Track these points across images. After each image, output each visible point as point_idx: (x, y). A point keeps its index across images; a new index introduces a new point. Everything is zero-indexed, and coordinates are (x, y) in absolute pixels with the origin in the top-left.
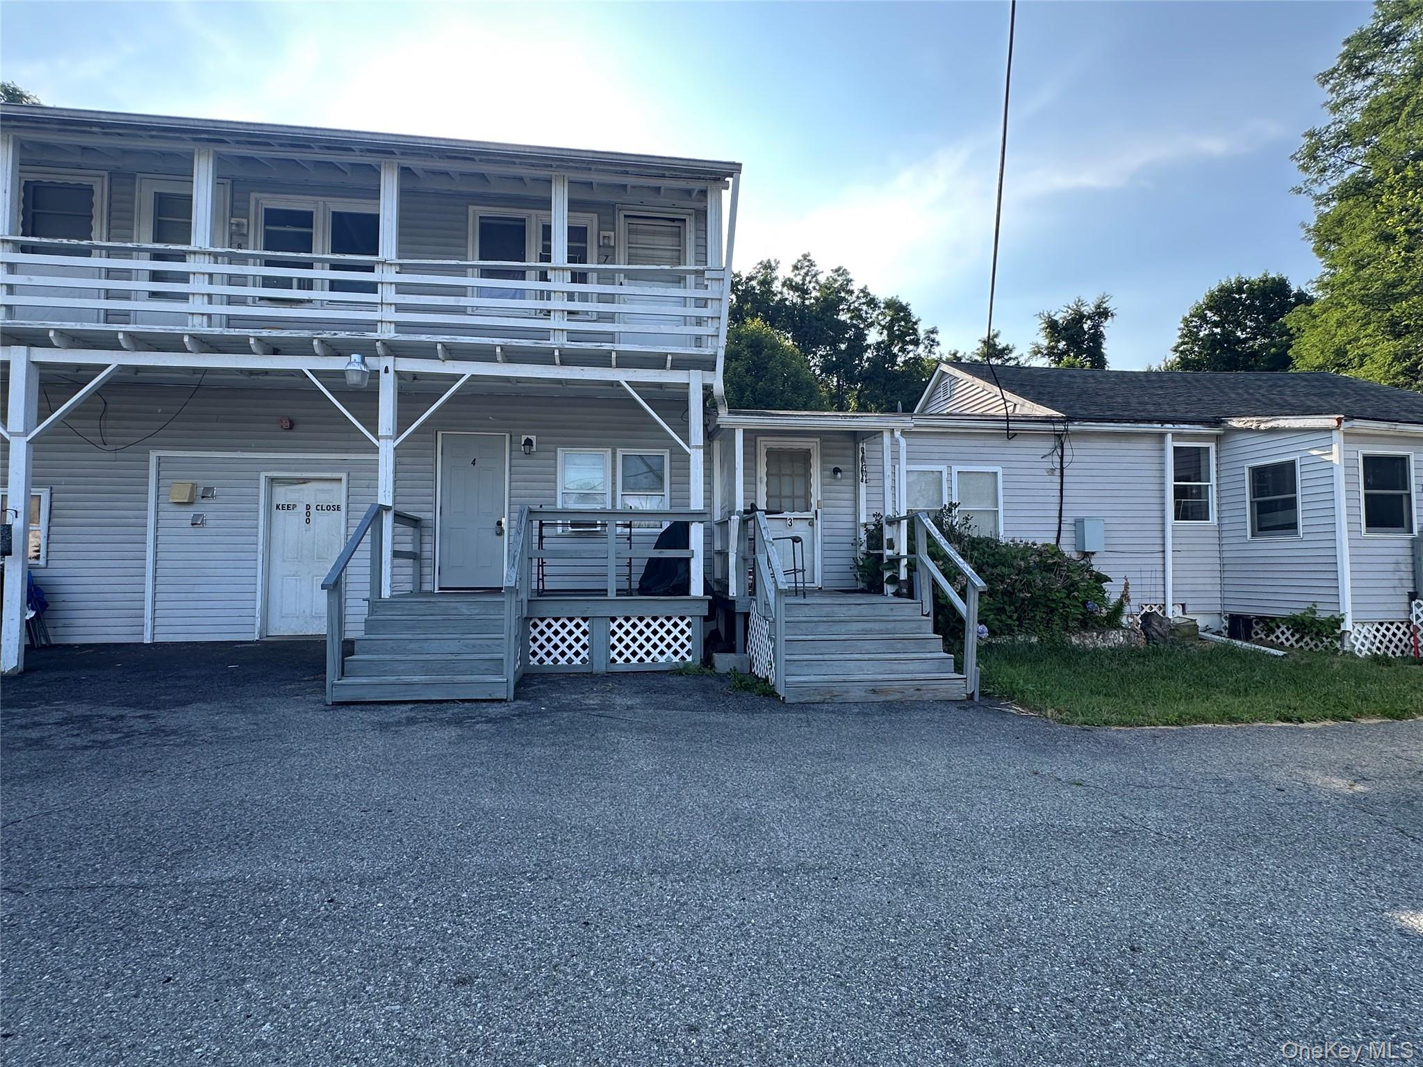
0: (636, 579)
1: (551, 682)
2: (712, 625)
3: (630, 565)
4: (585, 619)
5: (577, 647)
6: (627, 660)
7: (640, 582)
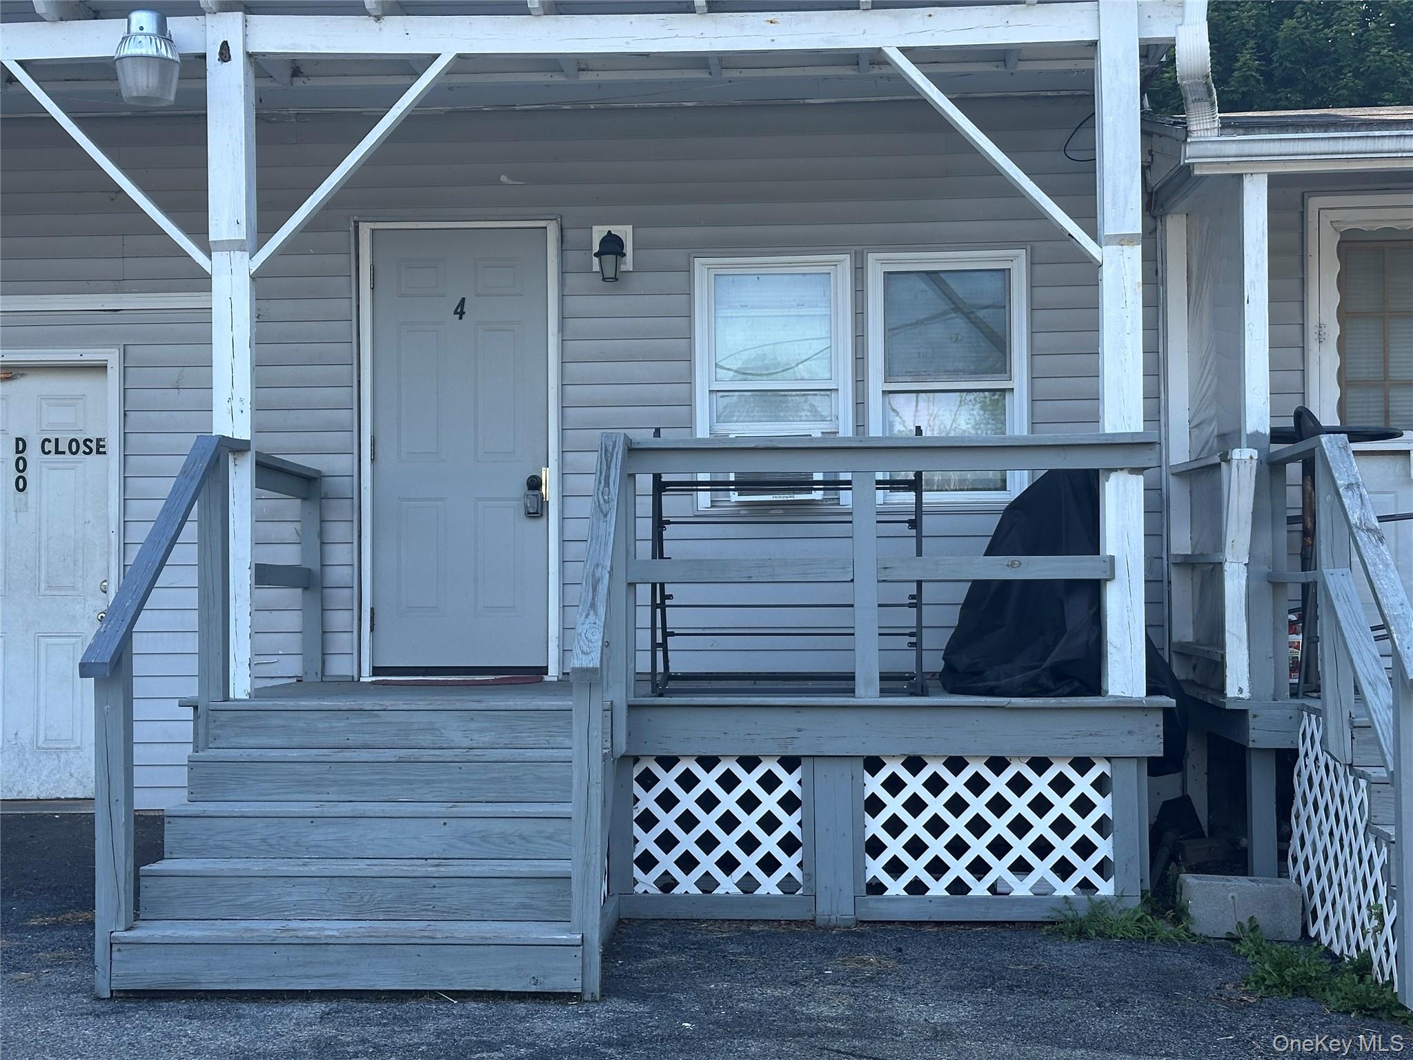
0: (936, 642)
1: (700, 946)
2: (1170, 786)
3: (916, 602)
4: (790, 763)
5: (769, 844)
6: (916, 887)
7: (950, 652)
